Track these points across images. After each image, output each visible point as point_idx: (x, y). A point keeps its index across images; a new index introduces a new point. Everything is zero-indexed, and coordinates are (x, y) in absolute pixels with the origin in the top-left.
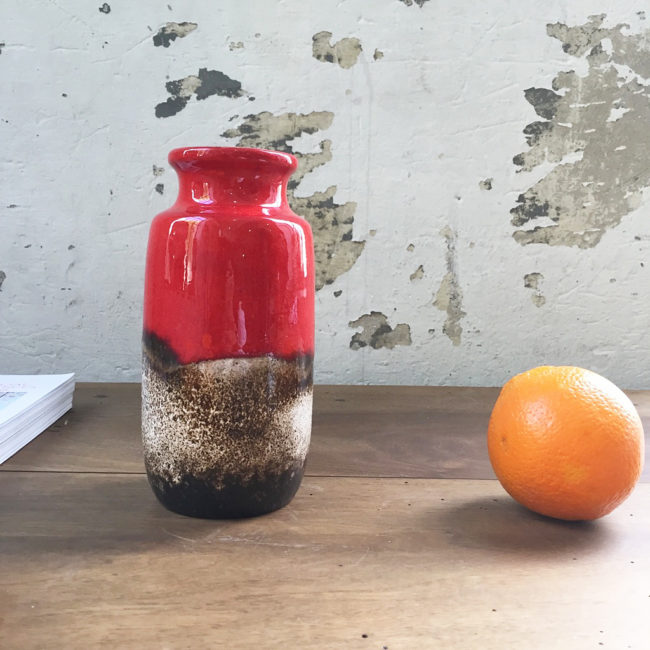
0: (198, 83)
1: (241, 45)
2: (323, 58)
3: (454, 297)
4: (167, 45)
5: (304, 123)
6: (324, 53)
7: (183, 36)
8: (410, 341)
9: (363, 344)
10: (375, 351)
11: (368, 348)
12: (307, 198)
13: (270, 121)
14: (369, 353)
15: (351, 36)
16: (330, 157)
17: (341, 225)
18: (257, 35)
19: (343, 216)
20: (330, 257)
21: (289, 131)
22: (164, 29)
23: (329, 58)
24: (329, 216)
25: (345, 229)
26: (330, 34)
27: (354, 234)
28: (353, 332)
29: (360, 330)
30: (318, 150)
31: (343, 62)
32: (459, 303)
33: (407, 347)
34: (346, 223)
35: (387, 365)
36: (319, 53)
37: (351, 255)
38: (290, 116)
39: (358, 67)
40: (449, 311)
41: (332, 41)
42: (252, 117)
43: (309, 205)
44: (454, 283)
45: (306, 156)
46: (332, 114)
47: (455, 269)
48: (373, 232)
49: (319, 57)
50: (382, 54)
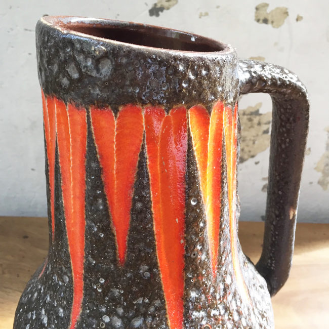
1: (207, 14)
2: (261, 21)
3: (327, 165)
4: (158, 15)
6: (262, 18)
7: (168, 9)
12: (243, 110)
15: (282, 6)
17: (263, 125)
18: (218, 7)
19: (264, 120)
20: (254, 143)
22: (156, 5)
23: (266, 21)
24: (256, 120)
25: (265, 127)
26: (266, 5)
27: (270, 130)
28: (264, 183)
31: (274, 24)
34: (266, 124)
36: (259, 18)
37: (267, 142)
39: (285, 27)
40: (323, 172)
41: (269, 10)
43: (244, 114)
44: (328, 157)
46: (264, 59)
49: (258, 21)
50: (301, 18)
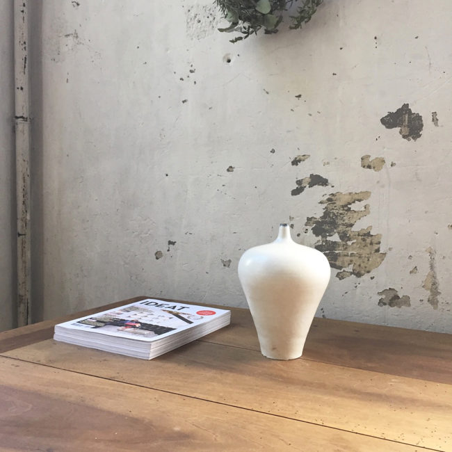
0: (309, 180)
1: (328, 163)
2: (366, 167)
3: (434, 284)
4: (297, 165)
5: (356, 197)
6: (367, 165)
7: (304, 160)
8: (409, 305)
9: (385, 304)
10: (391, 308)
11: (387, 306)
12: (358, 232)
13: (341, 196)
14: (388, 308)
15: (380, 157)
16: (369, 213)
17: (374, 245)
18: (336, 159)
19: (375, 241)
20: (368, 260)
21: (350, 201)
22: (296, 158)
23: (369, 167)
24: (368, 240)
25: (376, 247)
26: (369, 156)
27: (381, 249)
28: (380, 297)
29: (384, 297)
30: (363, 209)
31: (376, 169)
32: (437, 288)
33: (408, 308)
34: (377, 244)
35: (397, 315)
36: (364, 165)
37: (379, 260)
38: (350, 194)
39: (383, 170)
40: (431, 291)
41: (370, 159)
42: (333, 195)
43: (359, 235)
44: (434, 277)
45: (358, 212)
46: (370, 193)
47: (435, 270)
48: (390, 249)
49: (364, 167)
50: (395, 164)
